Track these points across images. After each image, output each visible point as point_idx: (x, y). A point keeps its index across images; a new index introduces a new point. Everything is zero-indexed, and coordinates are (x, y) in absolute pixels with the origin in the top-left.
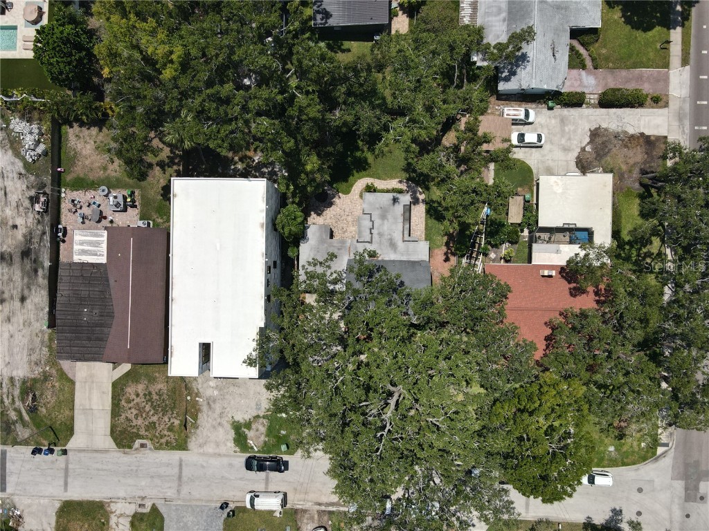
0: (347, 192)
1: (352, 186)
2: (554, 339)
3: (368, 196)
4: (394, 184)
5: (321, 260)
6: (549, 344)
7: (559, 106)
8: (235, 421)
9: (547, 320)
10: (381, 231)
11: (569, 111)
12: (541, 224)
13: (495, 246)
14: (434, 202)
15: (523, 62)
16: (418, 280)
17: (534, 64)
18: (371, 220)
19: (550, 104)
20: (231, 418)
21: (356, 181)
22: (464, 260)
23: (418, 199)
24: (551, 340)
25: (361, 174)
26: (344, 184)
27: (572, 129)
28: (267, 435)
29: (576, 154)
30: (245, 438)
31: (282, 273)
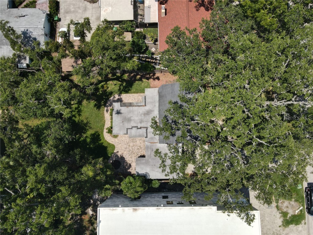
0: (113, 147)
1: (109, 144)
2: (207, 5)
3: (115, 131)
4: (107, 116)
5: (160, 162)
6: (211, 8)
7: (58, 15)
8: (283, 225)
9: (195, 10)
10: (139, 121)
11: (62, 9)
12: (132, 18)
13: (147, 48)
14: (120, 89)
15: (27, 34)
16: (172, 93)
17: (28, 27)
18: (132, 128)
19: (56, 19)
20: (281, 228)
21: (106, 141)
22: (157, 67)
23: (118, 99)
24: (208, 7)
25: (101, 138)
26: (108, 149)
27: (72, 7)
28: (290, 199)
29: (88, 3)
30: (294, 216)
31: (171, 191)
